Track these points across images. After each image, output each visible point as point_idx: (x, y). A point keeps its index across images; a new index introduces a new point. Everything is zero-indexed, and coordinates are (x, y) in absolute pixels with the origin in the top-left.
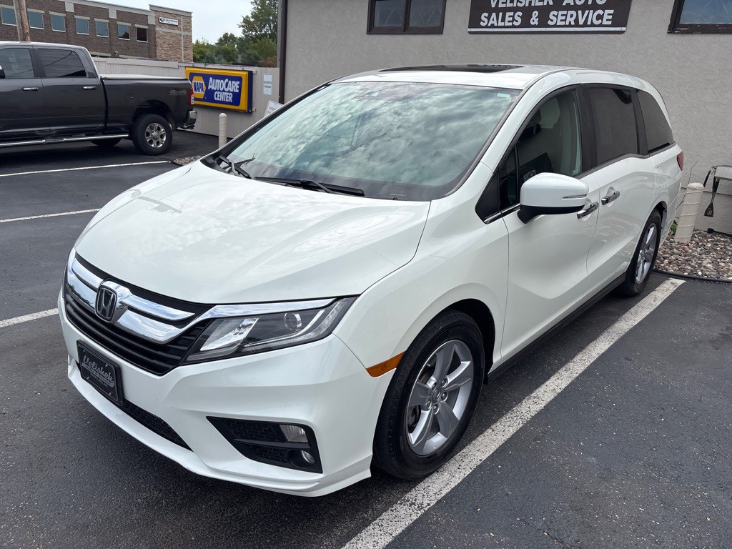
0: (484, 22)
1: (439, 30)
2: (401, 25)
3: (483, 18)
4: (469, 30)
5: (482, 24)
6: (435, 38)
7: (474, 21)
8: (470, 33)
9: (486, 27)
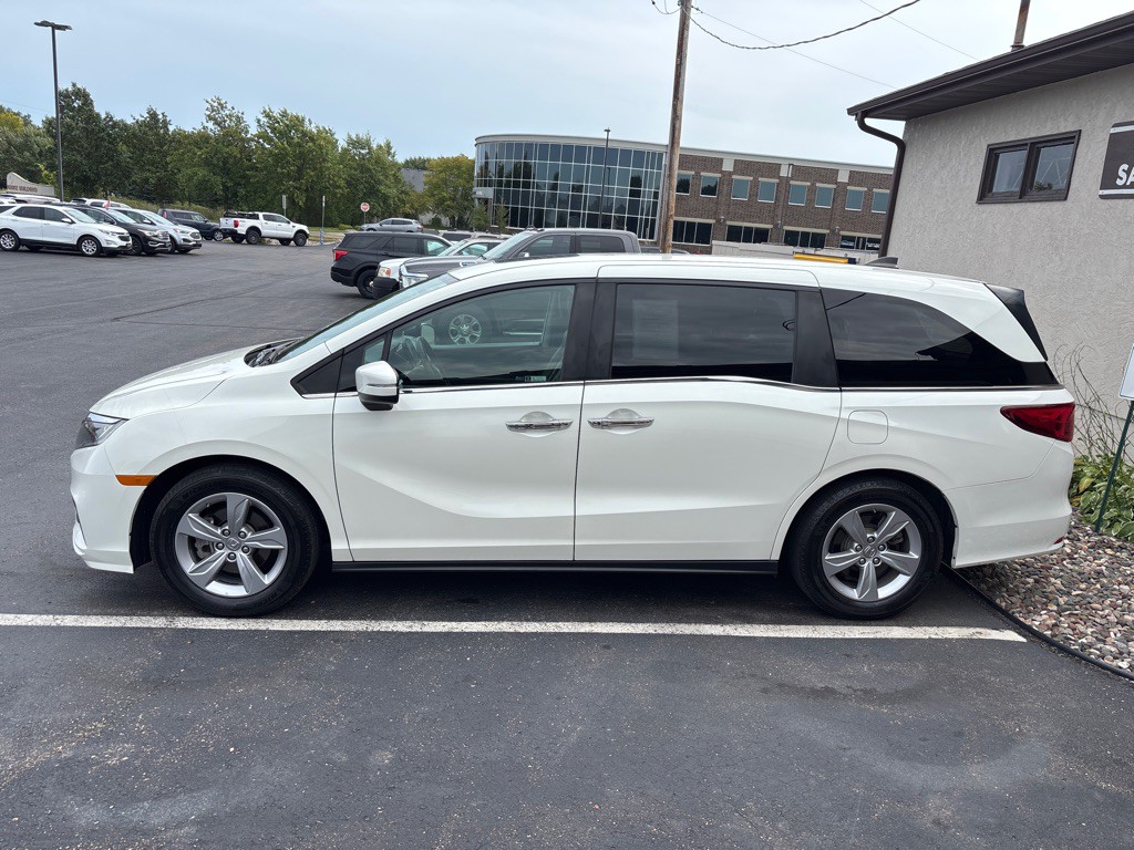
0: (1121, 179)
1: (1063, 195)
2: (1016, 189)
3: (1121, 173)
4: (1101, 192)
5: (1119, 182)
6: (1057, 206)
7: (1109, 179)
8: (1102, 197)
9: (1124, 186)
